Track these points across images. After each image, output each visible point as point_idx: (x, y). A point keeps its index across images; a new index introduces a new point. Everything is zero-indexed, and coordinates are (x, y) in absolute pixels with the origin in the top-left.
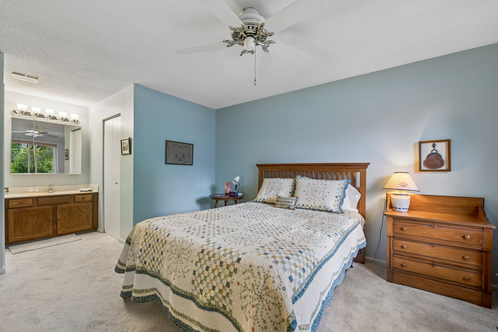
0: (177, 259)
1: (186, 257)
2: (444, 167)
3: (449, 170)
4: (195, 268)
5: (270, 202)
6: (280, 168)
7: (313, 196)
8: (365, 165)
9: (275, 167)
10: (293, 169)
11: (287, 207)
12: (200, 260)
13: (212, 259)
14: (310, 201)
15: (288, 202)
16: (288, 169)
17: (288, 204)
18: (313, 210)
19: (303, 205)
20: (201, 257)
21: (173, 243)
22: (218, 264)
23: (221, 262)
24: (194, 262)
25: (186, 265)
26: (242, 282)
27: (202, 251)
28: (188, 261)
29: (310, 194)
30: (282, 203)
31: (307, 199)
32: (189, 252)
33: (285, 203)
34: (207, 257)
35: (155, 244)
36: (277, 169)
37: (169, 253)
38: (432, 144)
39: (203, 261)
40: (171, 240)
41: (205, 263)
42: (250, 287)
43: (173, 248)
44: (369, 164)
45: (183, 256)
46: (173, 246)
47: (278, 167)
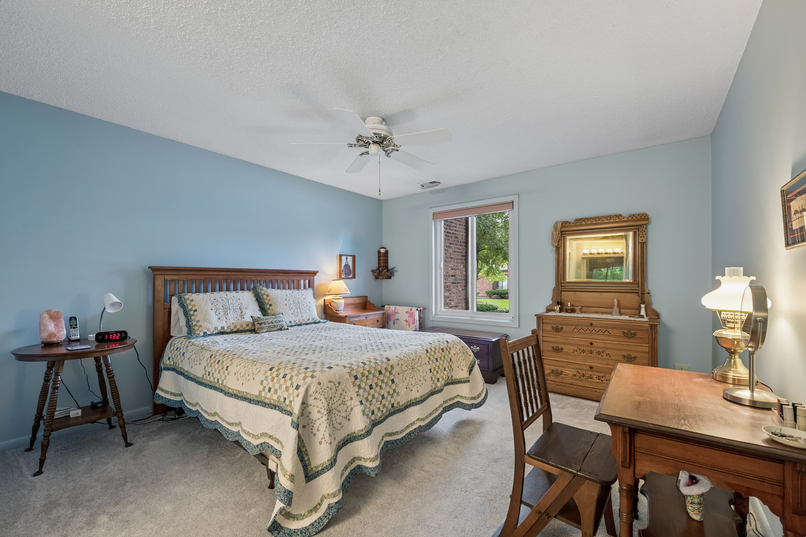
0: (413, 373)
1: (419, 364)
2: (351, 276)
3: (354, 277)
4: (429, 367)
5: (235, 330)
6: (209, 275)
7: (298, 310)
8: (314, 273)
9: (200, 273)
10: (233, 277)
11: (278, 328)
12: (429, 358)
13: (437, 351)
14: (297, 316)
15: (279, 321)
16: (224, 276)
17: (280, 323)
18: (307, 324)
19: (290, 322)
20: (429, 356)
21: (401, 362)
22: (441, 351)
23: (442, 349)
24: (427, 363)
25: (422, 370)
26: (456, 353)
27: (427, 351)
28: (423, 366)
29: (294, 308)
30: (271, 324)
31: (292, 314)
32: (419, 359)
33: (275, 324)
34: (433, 353)
35: (378, 379)
36: (203, 277)
37: (401, 375)
38: (345, 257)
39: (432, 357)
40: (397, 361)
41: (434, 357)
42: (459, 352)
43: (404, 366)
44: (318, 272)
45: (416, 365)
46: (402, 365)
47: (206, 273)
